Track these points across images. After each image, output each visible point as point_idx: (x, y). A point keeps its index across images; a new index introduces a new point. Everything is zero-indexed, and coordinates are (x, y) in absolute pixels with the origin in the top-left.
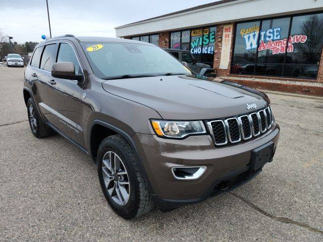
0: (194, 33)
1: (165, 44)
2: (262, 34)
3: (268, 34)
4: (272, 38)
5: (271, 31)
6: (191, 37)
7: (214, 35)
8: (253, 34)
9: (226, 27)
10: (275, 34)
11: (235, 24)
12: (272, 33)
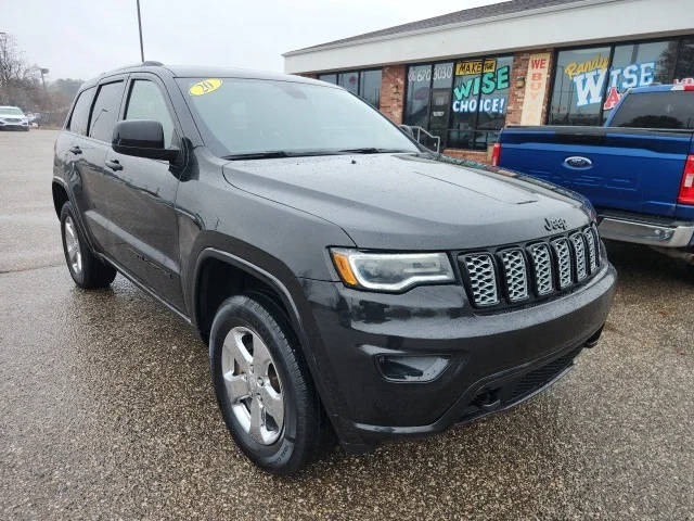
0: (463, 68)
1: (395, 90)
2: (615, 73)
3: (627, 75)
4: (634, 84)
5: (634, 68)
6: (454, 76)
7: (507, 73)
8: (594, 73)
9: (533, 58)
10: (643, 75)
11: (556, 51)
12: (635, 72)
